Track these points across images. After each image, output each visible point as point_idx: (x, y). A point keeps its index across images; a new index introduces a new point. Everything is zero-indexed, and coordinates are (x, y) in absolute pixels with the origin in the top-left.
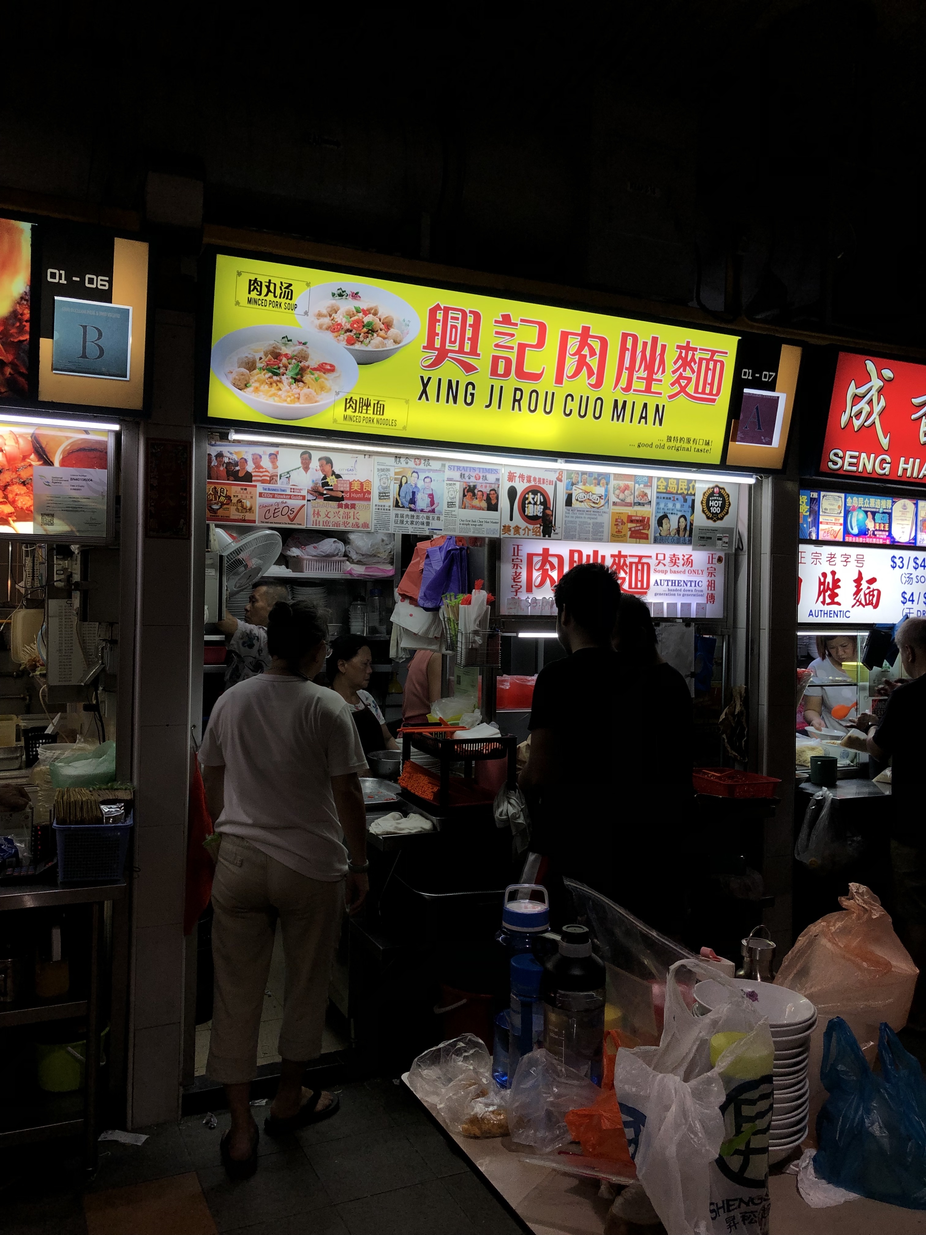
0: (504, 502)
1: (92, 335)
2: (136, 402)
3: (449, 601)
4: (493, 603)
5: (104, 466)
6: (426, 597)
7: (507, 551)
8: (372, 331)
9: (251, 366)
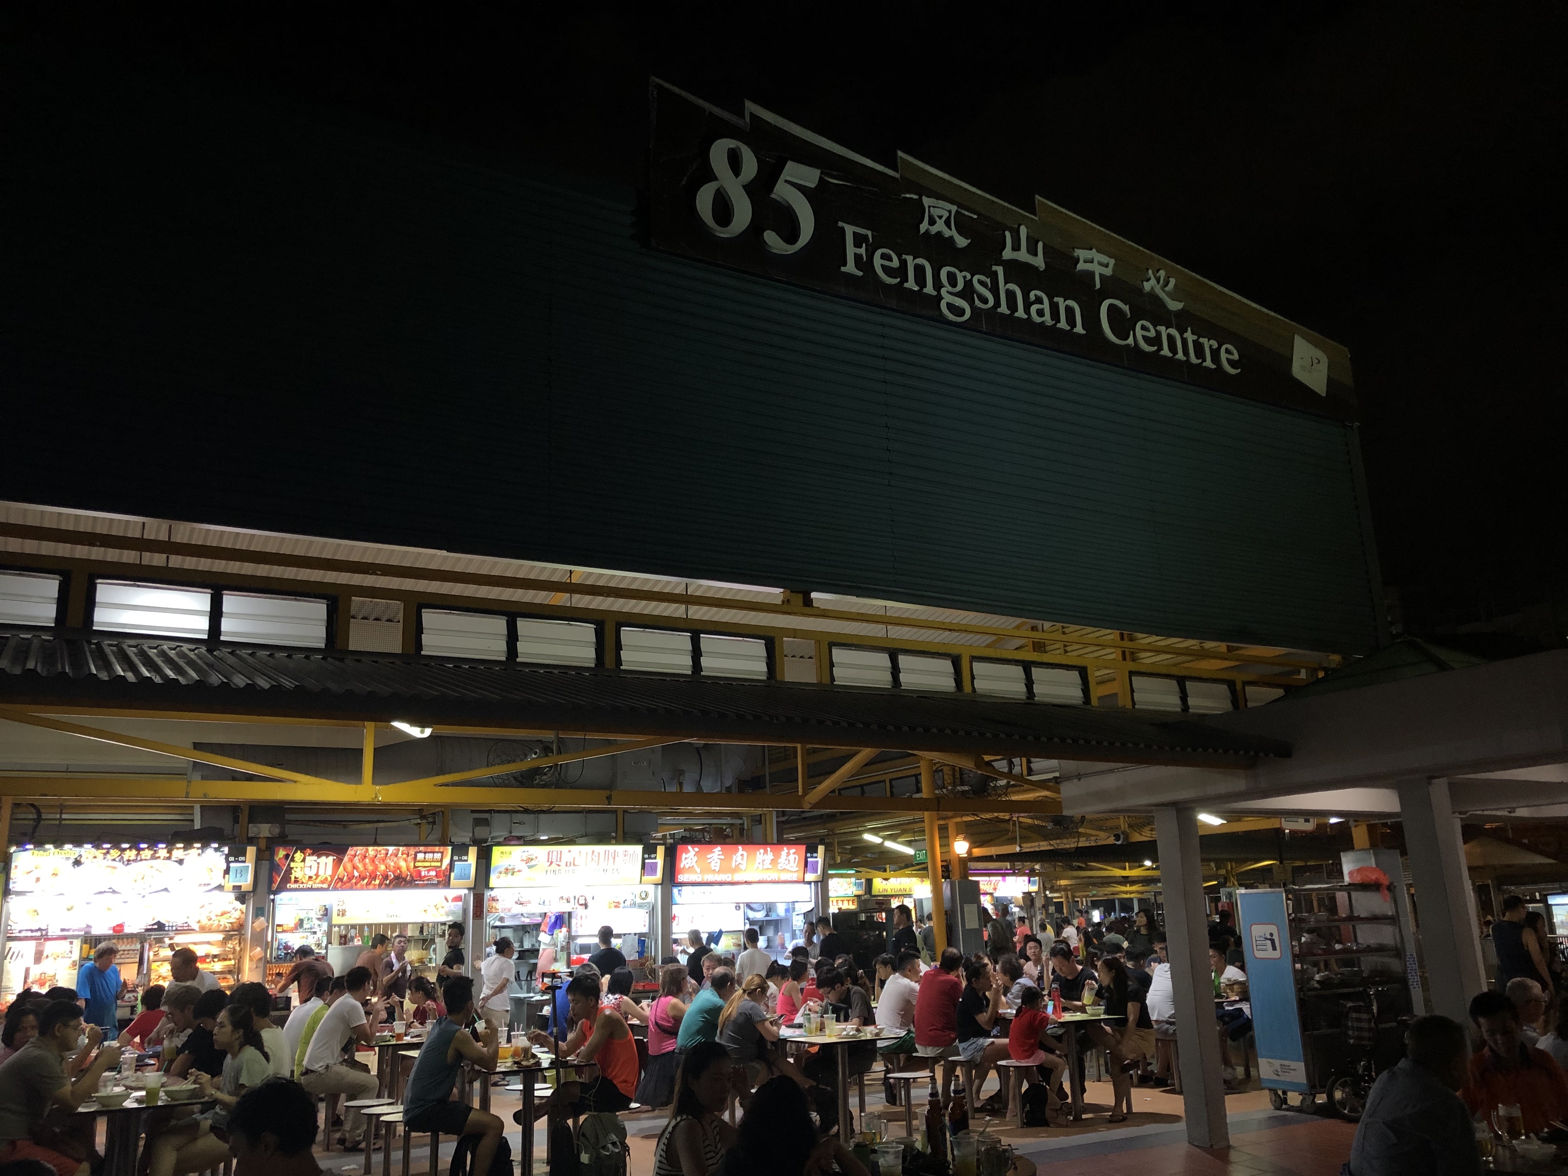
0: (572, 900)
1: (463, 870)
2: (473, 886)
3: (556, 931)
4: (569, 931)
5: (461, 901)
6: (549, 931)
7: (573, 915)
8: (532, 859)
9: (500, 873)
